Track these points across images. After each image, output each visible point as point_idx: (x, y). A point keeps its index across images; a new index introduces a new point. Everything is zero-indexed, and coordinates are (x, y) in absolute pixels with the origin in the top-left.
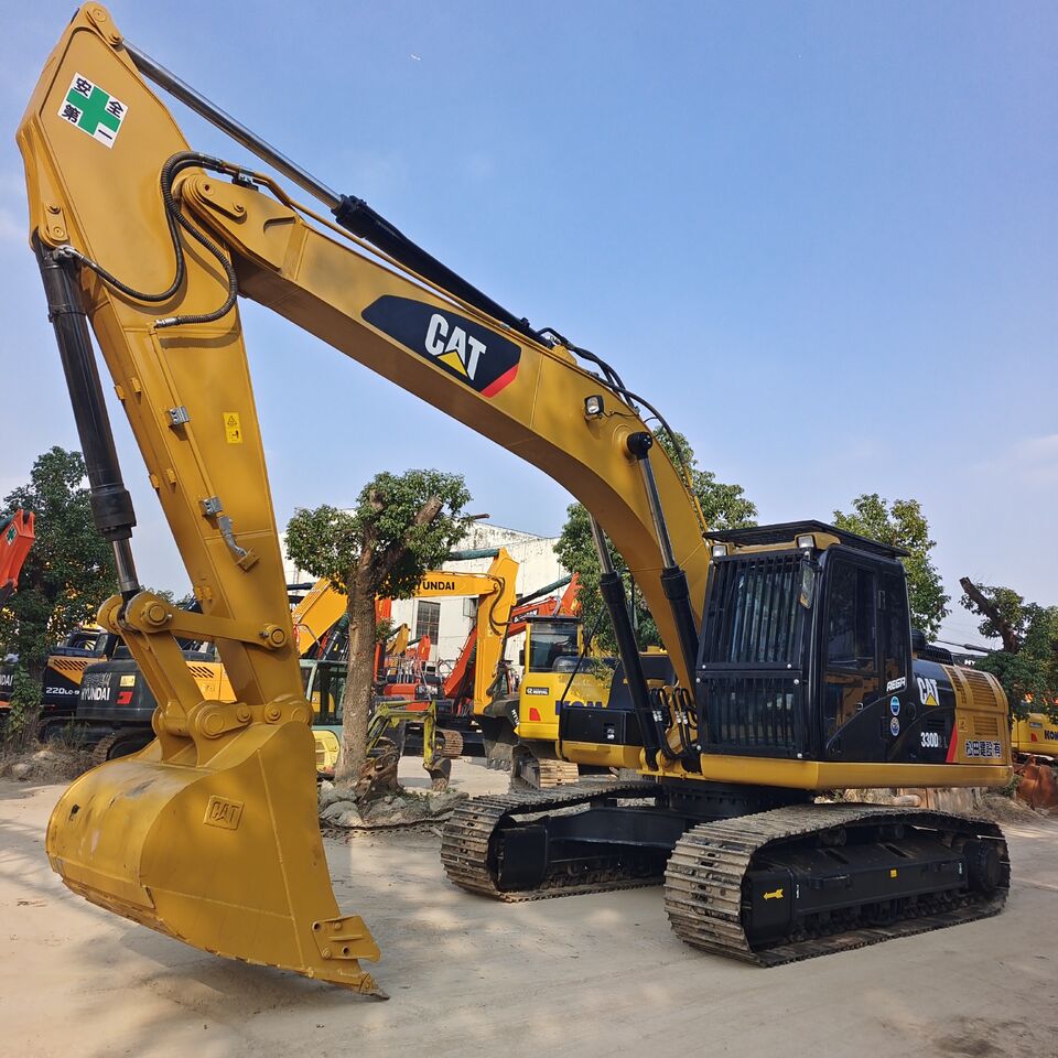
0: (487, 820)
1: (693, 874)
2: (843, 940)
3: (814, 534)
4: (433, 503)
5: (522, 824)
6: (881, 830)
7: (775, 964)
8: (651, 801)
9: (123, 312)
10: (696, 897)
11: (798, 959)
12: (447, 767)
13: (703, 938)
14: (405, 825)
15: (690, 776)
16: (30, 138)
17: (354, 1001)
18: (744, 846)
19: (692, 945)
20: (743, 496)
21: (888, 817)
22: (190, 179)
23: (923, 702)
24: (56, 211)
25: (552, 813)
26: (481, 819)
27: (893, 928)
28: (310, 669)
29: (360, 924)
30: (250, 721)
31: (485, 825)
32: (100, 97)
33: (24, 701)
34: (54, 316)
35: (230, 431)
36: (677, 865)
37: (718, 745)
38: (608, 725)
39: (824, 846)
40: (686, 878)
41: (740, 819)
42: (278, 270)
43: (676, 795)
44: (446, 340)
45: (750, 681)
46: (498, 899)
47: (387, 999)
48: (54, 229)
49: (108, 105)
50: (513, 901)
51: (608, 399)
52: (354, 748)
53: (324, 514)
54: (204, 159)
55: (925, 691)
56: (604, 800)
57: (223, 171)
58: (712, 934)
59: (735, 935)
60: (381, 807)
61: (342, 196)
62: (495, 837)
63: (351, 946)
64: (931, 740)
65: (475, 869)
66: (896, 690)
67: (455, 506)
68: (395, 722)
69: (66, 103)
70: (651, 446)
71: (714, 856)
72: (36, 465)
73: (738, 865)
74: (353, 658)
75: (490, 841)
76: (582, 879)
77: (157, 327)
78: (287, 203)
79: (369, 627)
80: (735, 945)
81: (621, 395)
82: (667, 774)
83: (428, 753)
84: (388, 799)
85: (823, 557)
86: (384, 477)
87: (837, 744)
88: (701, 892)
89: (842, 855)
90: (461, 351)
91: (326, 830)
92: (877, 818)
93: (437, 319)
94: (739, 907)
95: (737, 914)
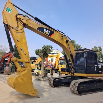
2: (90, 93)
3: (86, 50)
4: (49, 48)
5: (57, 80)
7: (82, 95)
8: (71, 78)
11: (84, 95)
15: (74, 75)
18: (78, 83)
19: (73, 93)
21: (95, 80)
22: (19, 16)
23: (99, 67)
24: (5, 20)
25: (60, 79)
29: (36, 90)
31: (53, 80)
32: (10, 9)
34: (6, 30)
35: (23, 41)
36: (71, 85)
38: (65, 70)
41: (78, 80)
42: (28, 25)
44: (46, 31)
45: (79, 65)
46: (54, 87)
48: (5, 22)
50: (56, 88)
51: (63, 36)
53: (39, 50)
54: (20, 14)
56: (65, 77)
57: (22, 15)
58: (75, 92)
61: (35, 17)
63: (35, 92)
64: (100, 72)
65: (52, 84)
66: (96, 66)
67: (51, 48)
68: (47, 70)
69: (6, 9)
70: (68, 41)
74: (42, 63)
75: (53, 82)
76: (63, 86)
77: (15, 31)
78: (29, 18)
80: (77, 93)
81: (65, 36)
82: (71, 75)
83: (50, 73)
84: (45, 77)
85: (87, 52)
88: (73, 87)
89: (90, 84)
90: (48, 32)
93: (45, 29)
95: (77, 90)
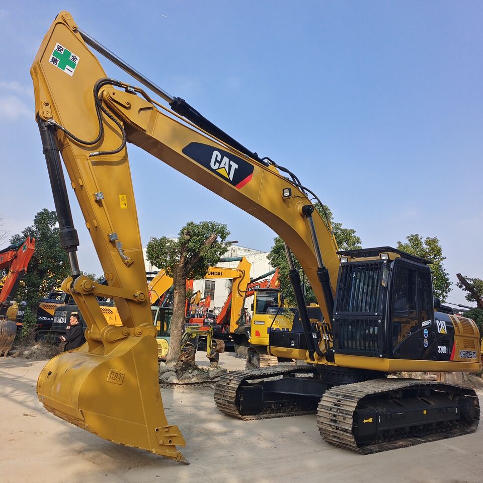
0: (235, 382)
1: (330, 410)
2: (401, 443)
3: (389, 253)
4: (213, 236)
5: (251, 384)
6: (419, 391)
7: (368, 453)
8: (311, 375)
9: (75, 149)
10: (332, 420)
11: (379, 451)
12: (217, 356)
13: (335, 440)
14: (198, 383)
15: (329, 364)
16: (36, 71)
17: (174, 465)
18: (354, 397)
19: (330, 443)
20: (355, 234)
21: (422, 385)
22: (106, 90)
23: (439, 331)
24: (47, 104)
25: (266, 380)
26: (232, 382)
27: (424, 438)
28: (156, 311)
29: (177, 430)
30: (129, 335)
31: (234, 384)
32: (67, 54)
33: (29, 322)
34: (46, 151)
35: (122, 203)
36: (323, 405)
37: (343, 350)
38: (292, 339)
39: (392, 398)
40: (327, 412)
41: (352, 385)
42: (145, 131)
43: (323, 373)
44: (220, 163)
45: (358, 321)
46: (240, 419)
47: (189, 464)
48: (46, 112)
49: (71, 57)
50: (247, 420)
51: (293, 189)
52: (176, 347)
53: (163, 240)
54: (113, 81)
55: (440, 327)
56: (290, 374)
57: (121, 87)
58: (339, 438)
59: (350, 439)
60: (187, 375)
61: (174, 97)
62: (239, 390)
63: (172, 440)
64: (443, 350)
65: (230, 405)
66: (426, 326)
67: (223, 238)
68: (194, 335)
69: (52, 56)
70: (313, 211)
71: (340, 401)
72: (36, 217)
73: (351, 406)
74: (175, 306)
75: (237, 392)
76: (278, 410)
77: (90, 156)
78: (149, 100)
79: (183, 292)
80: (350, 444)
81: (300, 188)
82: (319, 363)
83: (209, 350)
84: (190, 371)
85: (393, 264)
86: (191, 224)
87: (399, 350)
88: (334, 418)
89: (401, 403)
90: (226, 167)
91: (162, 385)
92: (417, 386)
93: (216, 153)
94: (352, 426)
95: (351, 429)
